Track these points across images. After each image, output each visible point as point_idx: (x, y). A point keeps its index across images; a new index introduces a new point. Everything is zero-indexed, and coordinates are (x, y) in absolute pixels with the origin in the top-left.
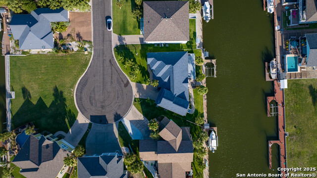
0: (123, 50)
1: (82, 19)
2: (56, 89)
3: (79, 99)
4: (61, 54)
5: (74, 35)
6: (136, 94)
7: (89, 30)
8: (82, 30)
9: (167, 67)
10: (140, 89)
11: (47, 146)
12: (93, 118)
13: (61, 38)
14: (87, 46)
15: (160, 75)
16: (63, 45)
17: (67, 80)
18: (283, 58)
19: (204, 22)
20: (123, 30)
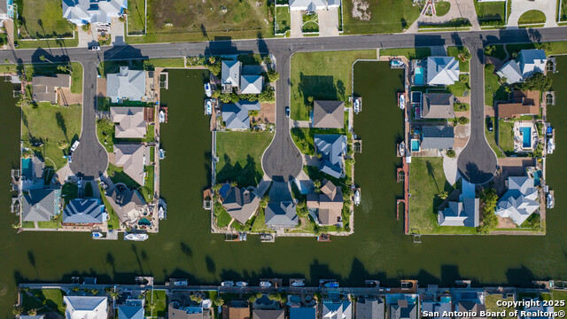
0: (297, 131)
1: (269, 108)
2: (249, 156)
3: (265, 164)
4: (254, 132)
5: (263, 119)
6: (305, 162)
7: (273, 116)
8: (268, 116)
9: (328, 145)
10: (308, 159)
11: (246, 194)
12: (275, 178)
13: (254, 121)
14: (271, 127)
15: (322, 150)
16: (255, 126)
17: (257, 150)
18: (409, 141)
19: (354, 113)
20: (297, 117)
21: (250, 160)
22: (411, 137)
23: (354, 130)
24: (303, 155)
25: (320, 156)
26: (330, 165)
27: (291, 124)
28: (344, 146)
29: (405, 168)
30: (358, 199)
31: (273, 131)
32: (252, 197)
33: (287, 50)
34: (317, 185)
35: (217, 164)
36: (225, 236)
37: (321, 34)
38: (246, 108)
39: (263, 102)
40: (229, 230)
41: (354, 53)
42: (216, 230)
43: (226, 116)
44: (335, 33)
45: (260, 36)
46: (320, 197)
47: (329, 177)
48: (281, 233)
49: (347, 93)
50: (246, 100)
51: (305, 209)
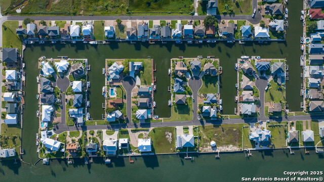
1: (200, 102)
3: (201, 83)
4: (205, 93)
5: (202, 98)
6: (188, 83)
9: (180, 89)
11: (208, 72)
13: (205, 97)
15: (182, 87)
16: (205, 95)
17: (204, 87)
18: (152, 90)
19: (171, 100)
20: (190, 99)
22: (151, 92)
29: (153, 81)
30: (169, 71)
31: (198, 94)
32: (206, 71)
33: (194, 122)
34: (184, 76)
35: (218, 83)
36: (215, 58)
37: (182, 127)
38: (208, 101)
39: (202, 103)
40: (213, 60)
41: (171, 120)
42: (218, 60)
43: (215, 99)
44: (177, 127)
45: (203, 127)
46: (183, 71)
47: (179, 78)
48: (195, 59)
49: (173, 107)
50: (208, 104)
51: (188, 67)
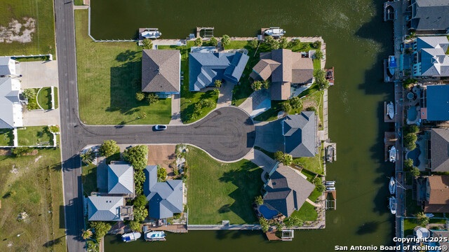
0: (186, 115)
1: (155, 154)
2: (221, 179)
3: (231, 158)
4: (187, 174)
5: (170, 162)
6: (228, 104)
7: (166, 148)
8: (165, 154)
9: (203, 71)
10: (223, 100)
11: (274, 184)
12: (250, 145)
13: (173, 174)
14: (180, 150)
15: (211, 79)
16: (179, 172)
17: (213, 168)
19: (161, 38)
20: (167, 115)
21: (227, 177)
23: (183, 38)
24: (219, 106)
25: (219, 82)
26: (232, 68)
27: (177, 123)
28: (204, 51)
30: (277, 31)
31: (186, 147)
32: (277, 176)
33: (76, 131)
34: (258, 86)
35: (233, 223)
37: (54, 84)
38: (154, 184)
39: (146, 162)
40: (321, 205)
41: (80, 39)
42: (322, 223)
43: (165, 213)
44: (53, 66)
45: (58, 168)
46: (276, 80)
47: (248, 70)
48: (323, 134)
49: (134, 49)
50: (143, 186)
51: (293, 102)
